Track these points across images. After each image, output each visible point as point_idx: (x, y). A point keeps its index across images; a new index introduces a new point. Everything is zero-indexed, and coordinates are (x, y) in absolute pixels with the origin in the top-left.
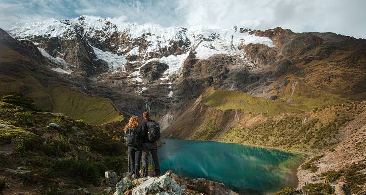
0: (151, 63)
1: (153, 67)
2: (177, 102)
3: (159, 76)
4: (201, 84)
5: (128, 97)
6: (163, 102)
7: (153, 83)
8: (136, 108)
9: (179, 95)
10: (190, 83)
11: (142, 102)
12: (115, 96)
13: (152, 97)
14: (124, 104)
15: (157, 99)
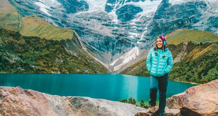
0: (126, 6)
1: (128, 9)
2: (144, 42)
3: (132, 17)
4: (170, 26)
5: (97, 33)
6: (130, 40)
7: (125, 23)
8: (102, 44)
9: (147, 35)
10: (159, 25)
11: (109, 38)
12: (86, 31)
13: (121, 35)
14: (92, 38)
15: (125, 37)
